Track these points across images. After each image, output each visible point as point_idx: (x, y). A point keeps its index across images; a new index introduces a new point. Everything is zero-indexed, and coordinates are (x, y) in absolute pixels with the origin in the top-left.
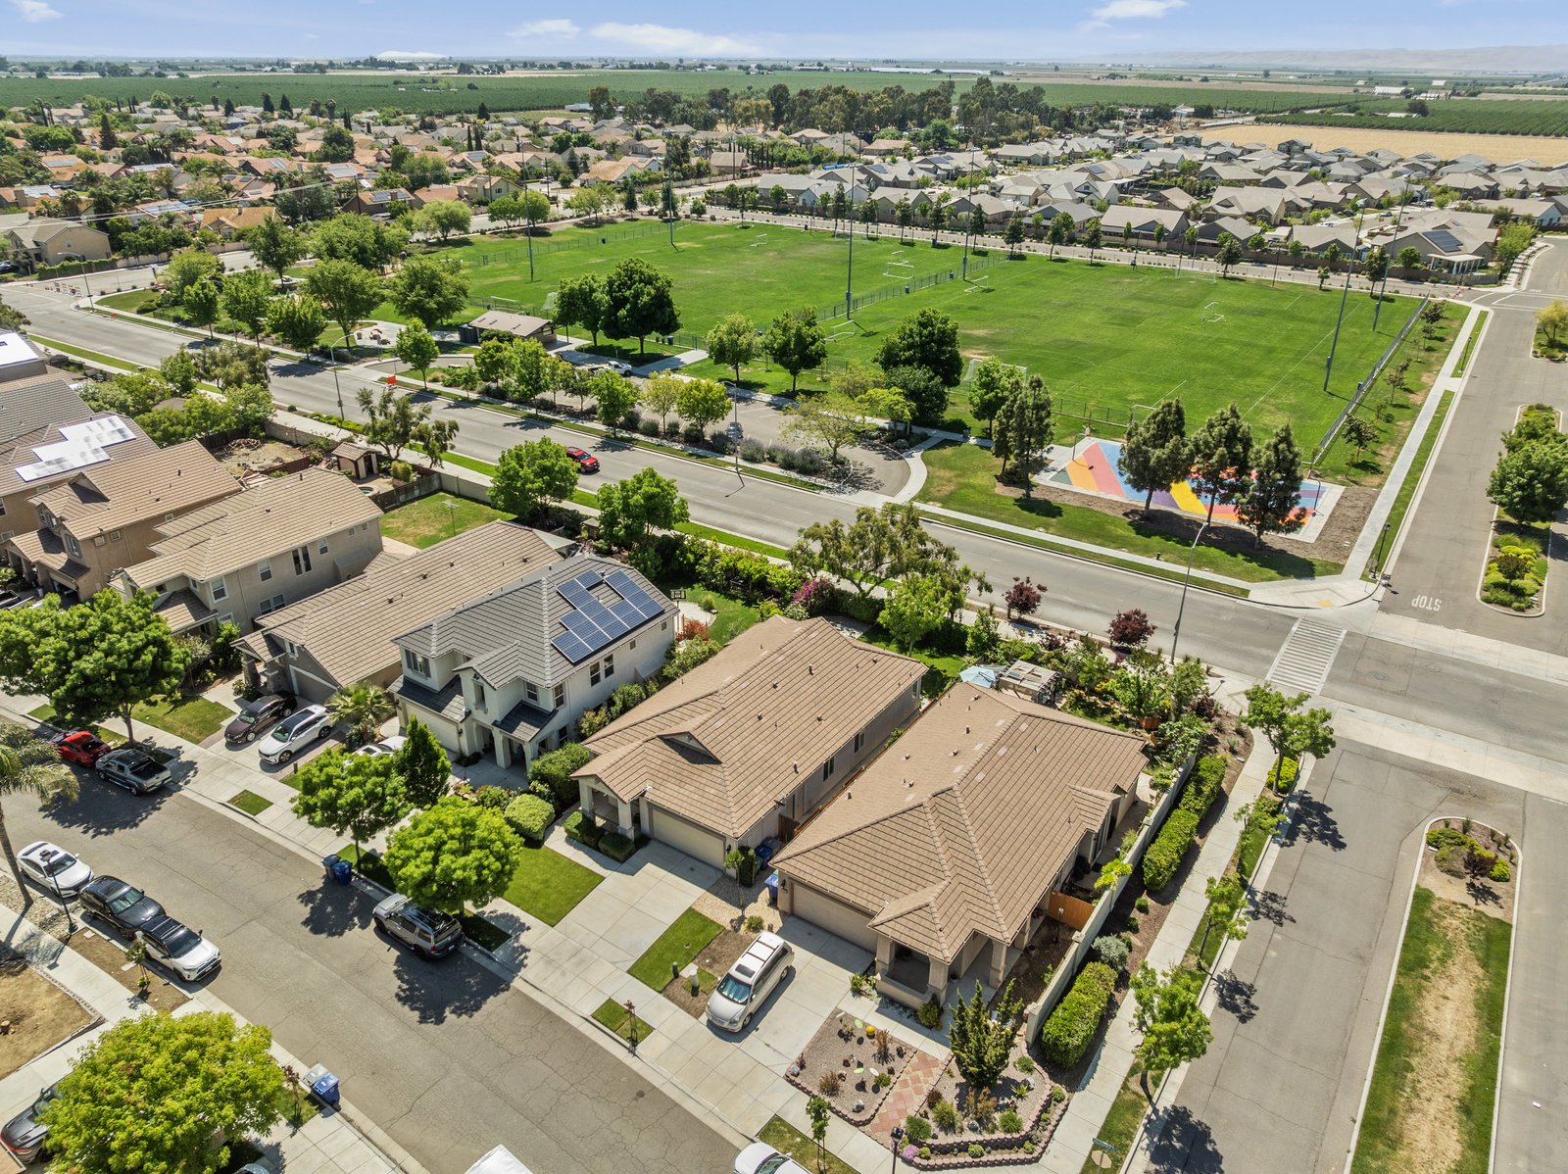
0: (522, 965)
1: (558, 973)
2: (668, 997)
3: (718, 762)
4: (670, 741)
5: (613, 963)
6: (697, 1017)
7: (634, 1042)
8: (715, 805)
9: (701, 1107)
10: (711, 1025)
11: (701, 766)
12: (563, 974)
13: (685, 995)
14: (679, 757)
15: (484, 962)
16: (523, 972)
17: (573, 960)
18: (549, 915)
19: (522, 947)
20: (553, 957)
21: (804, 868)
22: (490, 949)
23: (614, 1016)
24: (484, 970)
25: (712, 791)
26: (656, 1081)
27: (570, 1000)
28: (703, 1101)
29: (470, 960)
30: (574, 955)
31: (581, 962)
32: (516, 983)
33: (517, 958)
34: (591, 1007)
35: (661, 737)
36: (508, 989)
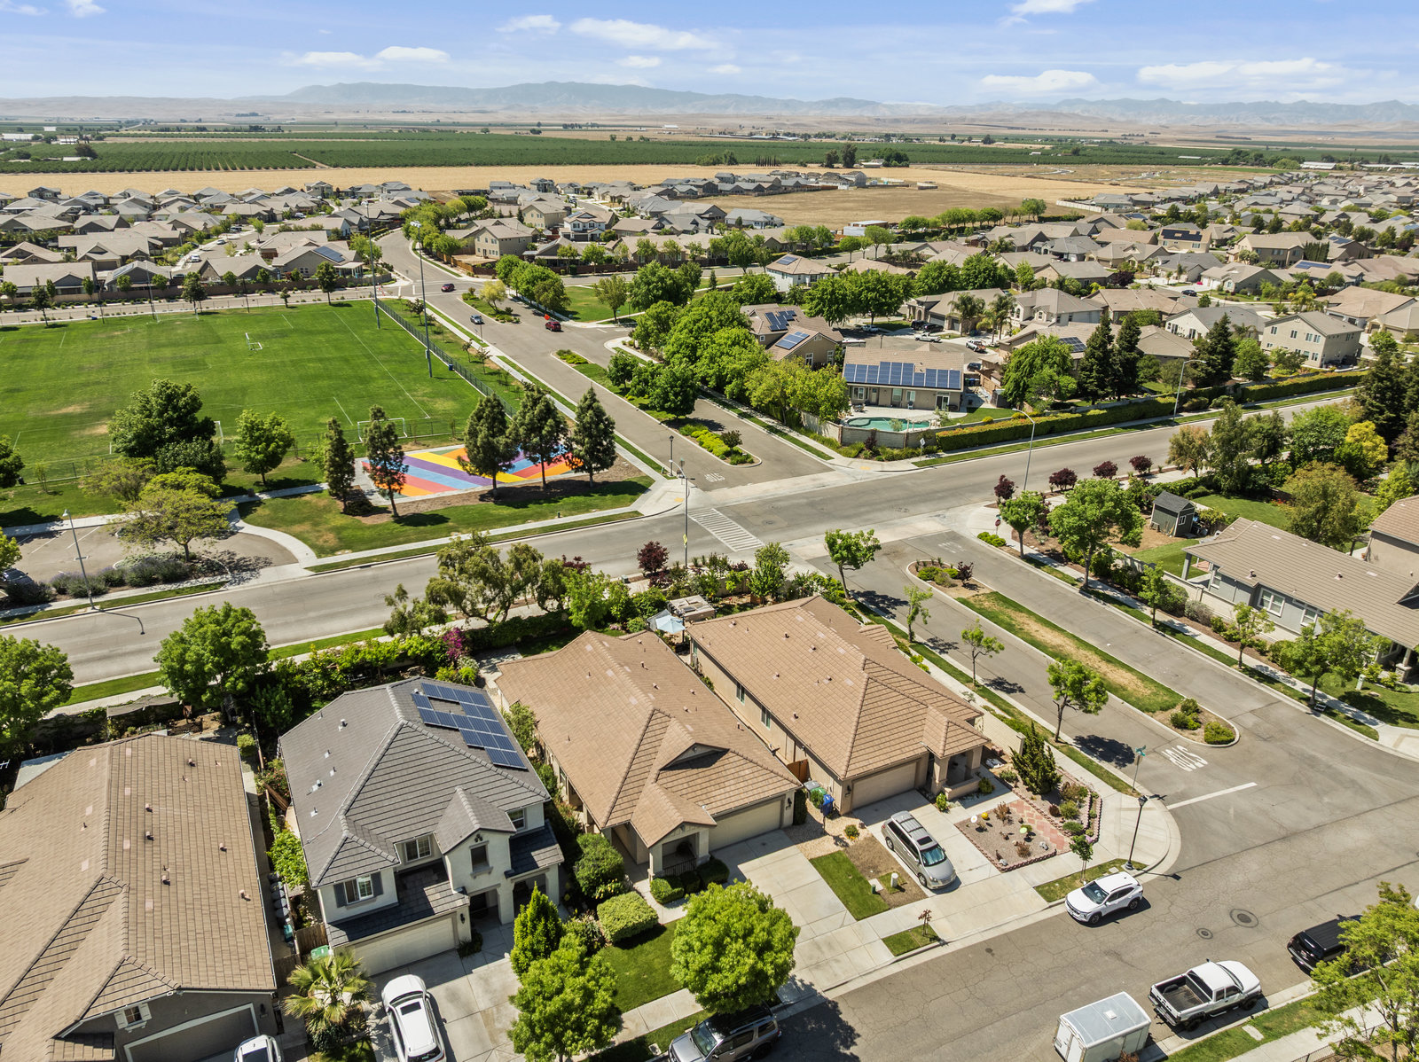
0: (809, 988)
1: (834, 964)
2: (897, 906)
3: (725, 751)
4: (676, 765)
5: (842, 926)
6: (926, 897)
7: (935, 938)
8: (760, 779)
9: (1012, 922)
10: (937, 891)
11: (717, 764)
12: (837, 961)
13: (898, 896)
14: (695, 771)
15: (790, 1012)
16: (818, 988)
17: (824, 949)
20: (814, 961)
21: (862, 764)
23: (900, 944)
24: (802, 1014)
25: (747, 772)
26: (980, 938)
27: (870, 965)
28: (1007, 920)
30: (819, 948)
31: (830, 945)
32: (830, 996)
33: (798, 988)
34: (886, 956)
35: (665, 769)
36: (835, 1005)
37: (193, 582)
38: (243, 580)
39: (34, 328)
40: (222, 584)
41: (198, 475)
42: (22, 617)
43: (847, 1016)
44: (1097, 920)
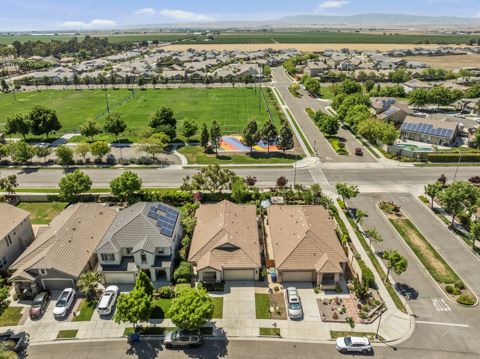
0: (224, 334)
1: (238, 329)
2: (273, 319)
3: (239, 248)
4: (220, 248)
5: (250, 318)
6: (287, 319)
7: (279, 335)
8: (247, 261)
9: (312, 339)
10: (292, 319)
11: (234, 252)
12: (240, 329)
13: (278, 316)
14: (226, 252)
15: (213, 338)
16: (227, 335)
17: (238, 323)
18: (218, 315)
19: (219, 328)
20: (232, 326)
21: (286, 266)
22: (211, 334)
23: (264, 332)
24: (216, 340)
25: (244, 257)
26: (295, 341)
27: (249, 335)
28: (310, 338)
29: (208, 340)
30: (237, 322)
31: (241, 323)
32: (229, 339)
33: (221, 332)
34: (257, 333)
35: (216, 248)
36: (228, 342)
37: (152, 166)
38: (164, 167)
39: (164, 89)
40: (158, 167)
41: (165, 135)
42: (107, 168)
43: (228, 348)
44: (344, 352)
